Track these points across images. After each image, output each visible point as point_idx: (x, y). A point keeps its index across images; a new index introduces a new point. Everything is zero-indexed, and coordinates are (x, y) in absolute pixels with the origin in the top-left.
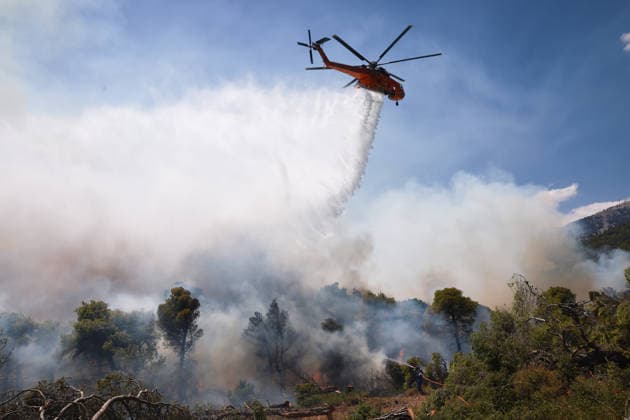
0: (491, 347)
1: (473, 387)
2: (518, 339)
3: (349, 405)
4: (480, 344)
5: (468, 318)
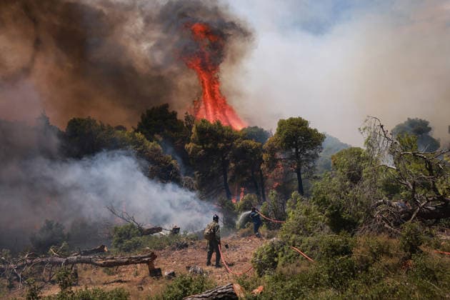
0: (333, 199)
1: (310, 238)
2: (363, 192)
3: (174, 249)
4: (322, 196)
5: (312, 152)
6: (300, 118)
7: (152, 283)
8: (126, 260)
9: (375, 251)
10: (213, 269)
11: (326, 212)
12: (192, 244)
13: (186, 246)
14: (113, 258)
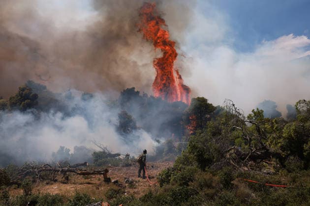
3: (123, 167)
6: (203, 98)
7: (104, 186)
8: (92, 172)
9: (202, 184)
10: (141, 179)
11: (195, 154)
12: (134, 164)
13: (130, 165)
14: (85, 171)
